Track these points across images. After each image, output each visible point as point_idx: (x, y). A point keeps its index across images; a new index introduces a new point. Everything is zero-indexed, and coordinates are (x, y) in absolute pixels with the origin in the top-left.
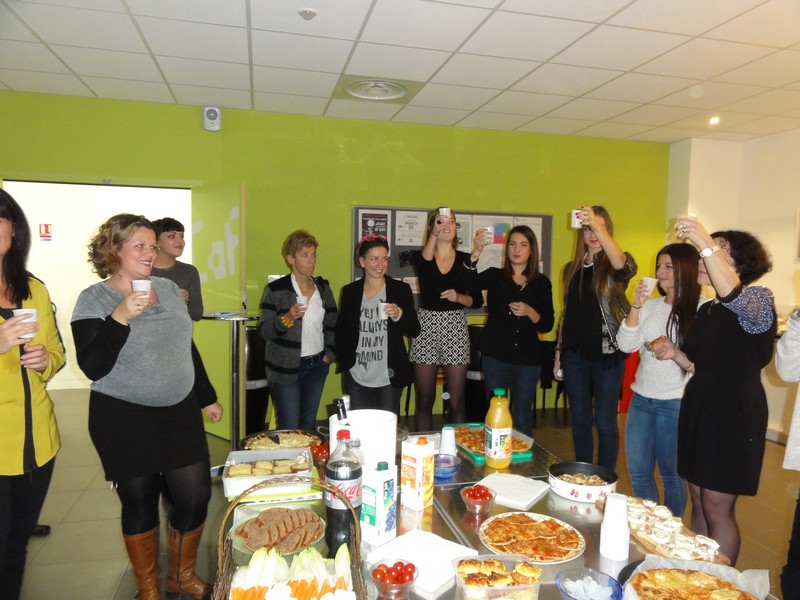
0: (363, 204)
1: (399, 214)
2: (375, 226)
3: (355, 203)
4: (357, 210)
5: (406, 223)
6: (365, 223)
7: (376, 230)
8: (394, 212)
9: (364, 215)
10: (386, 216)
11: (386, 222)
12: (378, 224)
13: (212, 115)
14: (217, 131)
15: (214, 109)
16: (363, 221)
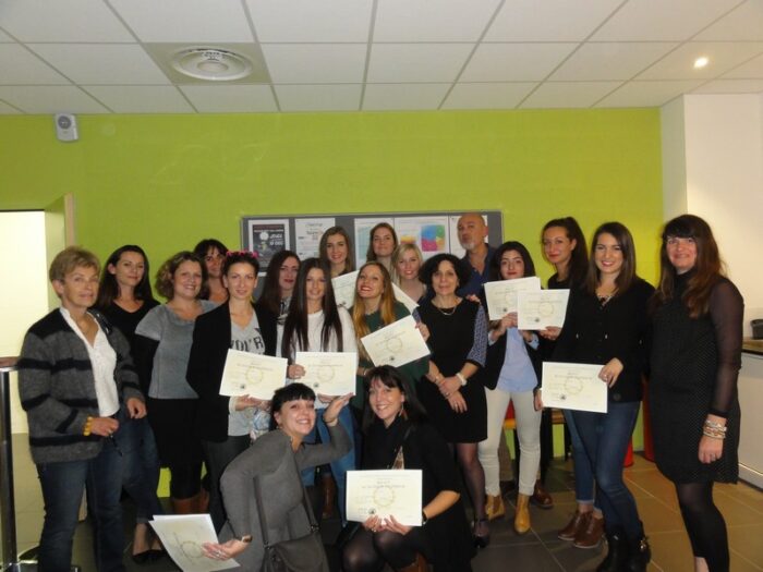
0: (252, 213)
1: (299, 224)
2: (269, 240)
3: (244, 213)
4: (245, 221)
5: (309, 233)
6: (256, 236)
7: (272, 243)
8: (292, 220)
9: (255, 227)
10: (282, 227)
11: (283, 233)
12: (273, 236)
13: (64, 123)
14: (74, 141)
15: (66, 115)
16: (254, 234)
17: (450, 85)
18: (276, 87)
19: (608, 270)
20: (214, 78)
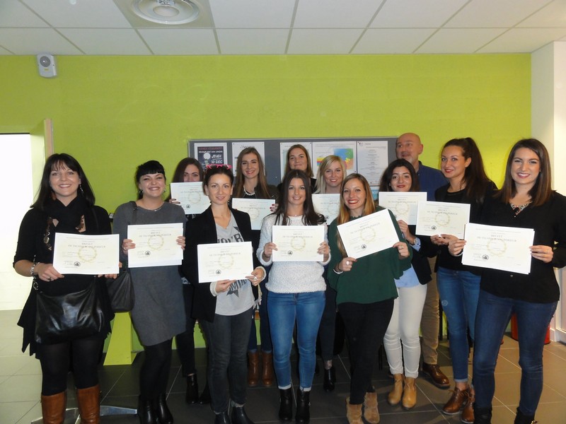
0: (198, 137)
1: (235, 146)
2: (211, 159)
3: (191, 137)
4: (192, 144)
6: (201, 155)
8: (229, 143)
9: (199, 149)
10: (222, 148)
11: (222, 154)
12: (214, 156)
13: (45, 62)
14: (53, 77)
15: (47, 56)
16: (198, 153)
17: (362, 31)
18: (217, 30)
19: (523, 181)
20: (166, 23)
